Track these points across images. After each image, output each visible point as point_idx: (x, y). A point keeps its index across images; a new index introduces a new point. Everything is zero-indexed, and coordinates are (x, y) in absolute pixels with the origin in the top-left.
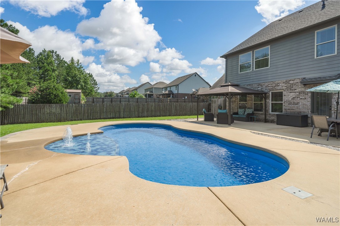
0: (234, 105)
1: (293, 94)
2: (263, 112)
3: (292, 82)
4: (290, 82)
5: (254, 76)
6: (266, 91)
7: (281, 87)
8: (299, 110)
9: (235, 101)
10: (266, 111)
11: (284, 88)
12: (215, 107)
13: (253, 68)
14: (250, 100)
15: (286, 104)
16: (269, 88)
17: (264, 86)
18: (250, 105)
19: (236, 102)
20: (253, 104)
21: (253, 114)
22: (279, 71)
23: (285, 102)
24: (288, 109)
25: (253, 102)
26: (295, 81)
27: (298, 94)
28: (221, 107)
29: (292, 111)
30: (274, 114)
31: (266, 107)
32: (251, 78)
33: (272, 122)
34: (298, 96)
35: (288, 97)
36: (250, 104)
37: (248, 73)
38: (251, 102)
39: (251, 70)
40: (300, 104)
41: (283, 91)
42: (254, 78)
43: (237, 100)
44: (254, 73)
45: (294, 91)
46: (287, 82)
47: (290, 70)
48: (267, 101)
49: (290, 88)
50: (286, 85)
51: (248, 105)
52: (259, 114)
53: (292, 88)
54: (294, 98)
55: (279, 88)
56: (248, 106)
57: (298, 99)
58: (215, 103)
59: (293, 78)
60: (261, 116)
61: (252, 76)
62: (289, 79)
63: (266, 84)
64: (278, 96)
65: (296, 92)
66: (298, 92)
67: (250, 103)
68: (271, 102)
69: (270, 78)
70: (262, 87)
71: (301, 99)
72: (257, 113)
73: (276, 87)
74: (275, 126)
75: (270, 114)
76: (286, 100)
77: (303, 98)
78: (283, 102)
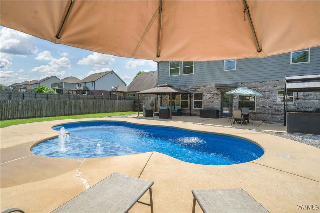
0: (165, 102)
1: (209, 94)
2: (188, 108)
3: (209, 86)
4: (208, 86)
5: (182, 79)
6: (191, 92)
7: (202, 89)
8: (213, 107)
9: (165, 99)
10: (191, 107)
11: (203, 90)
12: (147, 104)
13: (181, 73)
14: (178, 98)
15: (205, 102)
16: (193, 89)
17: (189, 88)
18: (178, 102)
19: (167, 100)
20: (180, 101)
21: (181, 110)
22: (200, 78)
24: (206, 106)
25: (181, 100)
26: (211, 86)
27: (213, 95)
28: (153, 104)
29: (209, 107)
30: (196, 109)
31: (190, 104)
32: (180, 81)
33: (195, 115)
34: (213, 96)
35: (206, 97)
37: (177, 77)
38: (179, 100)
39: (179, 75)
40: (214, 102)
41: (203, 92)
42: (182, 81)
43: (167, 98)
44: (182, 77)
45: (210, 93)
46: (206, 86)
47: (208, 77)
48: (192, 99)
49: (208, 90)
50: (205, 88)
52: (185, 109)
53: (209, 91)
54: (210, 98)
55: (200, 90)
57: (213, 98)
58: (147, 100)
59: (210, 83)
60: (186, 111)
61: (180, 79)
62: (207, 84)
63: (191, 86)
64: (199, 96)
65: (211, 94)
66: (213, 94)
68: (194, 100)
69: (194, 82)
70: (188, 89)
71: (215, 98)
72: (183, 109)
73: (198, 89)
74: (199, 118)
75: (193, 110)
76: (205, 99)
77: (216, 97)
78: (203, 101)
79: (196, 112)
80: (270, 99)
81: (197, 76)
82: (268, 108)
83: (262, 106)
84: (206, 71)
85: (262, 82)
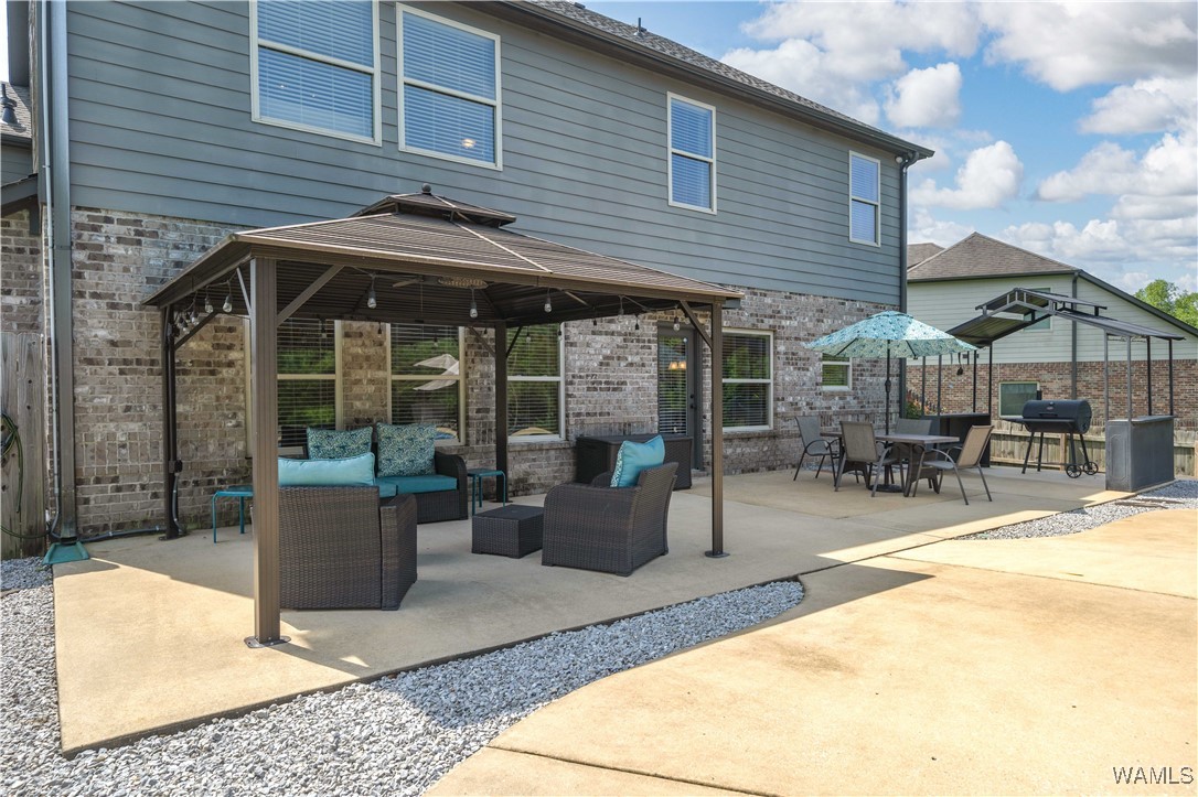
1: (605, 339)
2: (465, 440)
8: (626, 417)
13: (391, 126)
14: (368, 358)
15: (579, 390)
18: (370, 397)
19: (226, 373)
20: (389, 388)
23: (576, 380)
24: (588, 414)
25: (391, 378)
27: (619, 340)
29: (603, 419)
30: (529, 444)
34: (620, 352)
35: (586, 352)
36: (371, 389)
37: (345, 148)
38: (380, 374)
39: (377, 140)
40: (629, 387)
43: (234, 355)
45: (606, 327)
47: (592, 219)
51: (358, 398)
54: (606, 362)
56: (358, 404)
57: (623, 364)
61: (382, 182)
65: (612, 334)
66: (619, 334)
67: (371, 381)
71: (631, 364)
76: (581, 369)
77: (637, 359)
78: (561, 379)
79: (525, 466)
80: (809, 374)
81: (527, 193)
82: (806, 410)
83: (792, 404)
84: (583, 176)
85: (790, 298)
